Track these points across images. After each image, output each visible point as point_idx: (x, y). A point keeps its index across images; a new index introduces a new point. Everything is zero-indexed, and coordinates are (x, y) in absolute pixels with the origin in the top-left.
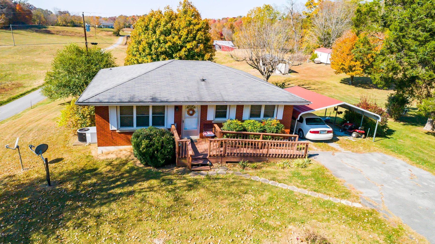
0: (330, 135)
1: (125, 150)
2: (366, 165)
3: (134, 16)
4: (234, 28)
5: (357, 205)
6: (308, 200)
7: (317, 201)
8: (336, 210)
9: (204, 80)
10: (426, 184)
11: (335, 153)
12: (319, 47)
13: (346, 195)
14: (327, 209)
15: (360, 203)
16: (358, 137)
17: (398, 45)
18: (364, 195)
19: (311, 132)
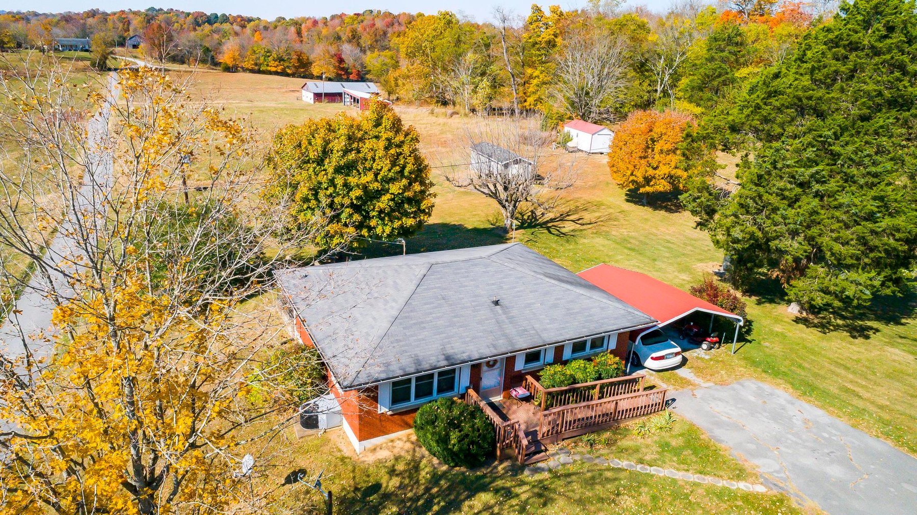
0: (679, 359)
1: (399, 439)
2: (744, 411)
3: (123, 12)
4: (360, 38)
5: (760, 489)
6: (700, 491)
7: (712, 492)
8: (740, 503)
9: (496, 303)
10: (826, 435)
11: (695, 392)
12: (570, 118)
13: (740, 474)
14: (728, 503)
15: (762, 484)
16: (710, 348)
17: (757, 204)
18: (762, 470)
19: (652, 358)
